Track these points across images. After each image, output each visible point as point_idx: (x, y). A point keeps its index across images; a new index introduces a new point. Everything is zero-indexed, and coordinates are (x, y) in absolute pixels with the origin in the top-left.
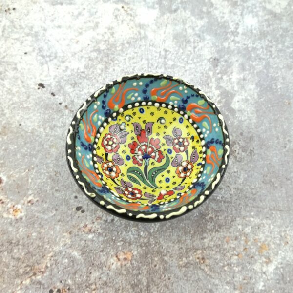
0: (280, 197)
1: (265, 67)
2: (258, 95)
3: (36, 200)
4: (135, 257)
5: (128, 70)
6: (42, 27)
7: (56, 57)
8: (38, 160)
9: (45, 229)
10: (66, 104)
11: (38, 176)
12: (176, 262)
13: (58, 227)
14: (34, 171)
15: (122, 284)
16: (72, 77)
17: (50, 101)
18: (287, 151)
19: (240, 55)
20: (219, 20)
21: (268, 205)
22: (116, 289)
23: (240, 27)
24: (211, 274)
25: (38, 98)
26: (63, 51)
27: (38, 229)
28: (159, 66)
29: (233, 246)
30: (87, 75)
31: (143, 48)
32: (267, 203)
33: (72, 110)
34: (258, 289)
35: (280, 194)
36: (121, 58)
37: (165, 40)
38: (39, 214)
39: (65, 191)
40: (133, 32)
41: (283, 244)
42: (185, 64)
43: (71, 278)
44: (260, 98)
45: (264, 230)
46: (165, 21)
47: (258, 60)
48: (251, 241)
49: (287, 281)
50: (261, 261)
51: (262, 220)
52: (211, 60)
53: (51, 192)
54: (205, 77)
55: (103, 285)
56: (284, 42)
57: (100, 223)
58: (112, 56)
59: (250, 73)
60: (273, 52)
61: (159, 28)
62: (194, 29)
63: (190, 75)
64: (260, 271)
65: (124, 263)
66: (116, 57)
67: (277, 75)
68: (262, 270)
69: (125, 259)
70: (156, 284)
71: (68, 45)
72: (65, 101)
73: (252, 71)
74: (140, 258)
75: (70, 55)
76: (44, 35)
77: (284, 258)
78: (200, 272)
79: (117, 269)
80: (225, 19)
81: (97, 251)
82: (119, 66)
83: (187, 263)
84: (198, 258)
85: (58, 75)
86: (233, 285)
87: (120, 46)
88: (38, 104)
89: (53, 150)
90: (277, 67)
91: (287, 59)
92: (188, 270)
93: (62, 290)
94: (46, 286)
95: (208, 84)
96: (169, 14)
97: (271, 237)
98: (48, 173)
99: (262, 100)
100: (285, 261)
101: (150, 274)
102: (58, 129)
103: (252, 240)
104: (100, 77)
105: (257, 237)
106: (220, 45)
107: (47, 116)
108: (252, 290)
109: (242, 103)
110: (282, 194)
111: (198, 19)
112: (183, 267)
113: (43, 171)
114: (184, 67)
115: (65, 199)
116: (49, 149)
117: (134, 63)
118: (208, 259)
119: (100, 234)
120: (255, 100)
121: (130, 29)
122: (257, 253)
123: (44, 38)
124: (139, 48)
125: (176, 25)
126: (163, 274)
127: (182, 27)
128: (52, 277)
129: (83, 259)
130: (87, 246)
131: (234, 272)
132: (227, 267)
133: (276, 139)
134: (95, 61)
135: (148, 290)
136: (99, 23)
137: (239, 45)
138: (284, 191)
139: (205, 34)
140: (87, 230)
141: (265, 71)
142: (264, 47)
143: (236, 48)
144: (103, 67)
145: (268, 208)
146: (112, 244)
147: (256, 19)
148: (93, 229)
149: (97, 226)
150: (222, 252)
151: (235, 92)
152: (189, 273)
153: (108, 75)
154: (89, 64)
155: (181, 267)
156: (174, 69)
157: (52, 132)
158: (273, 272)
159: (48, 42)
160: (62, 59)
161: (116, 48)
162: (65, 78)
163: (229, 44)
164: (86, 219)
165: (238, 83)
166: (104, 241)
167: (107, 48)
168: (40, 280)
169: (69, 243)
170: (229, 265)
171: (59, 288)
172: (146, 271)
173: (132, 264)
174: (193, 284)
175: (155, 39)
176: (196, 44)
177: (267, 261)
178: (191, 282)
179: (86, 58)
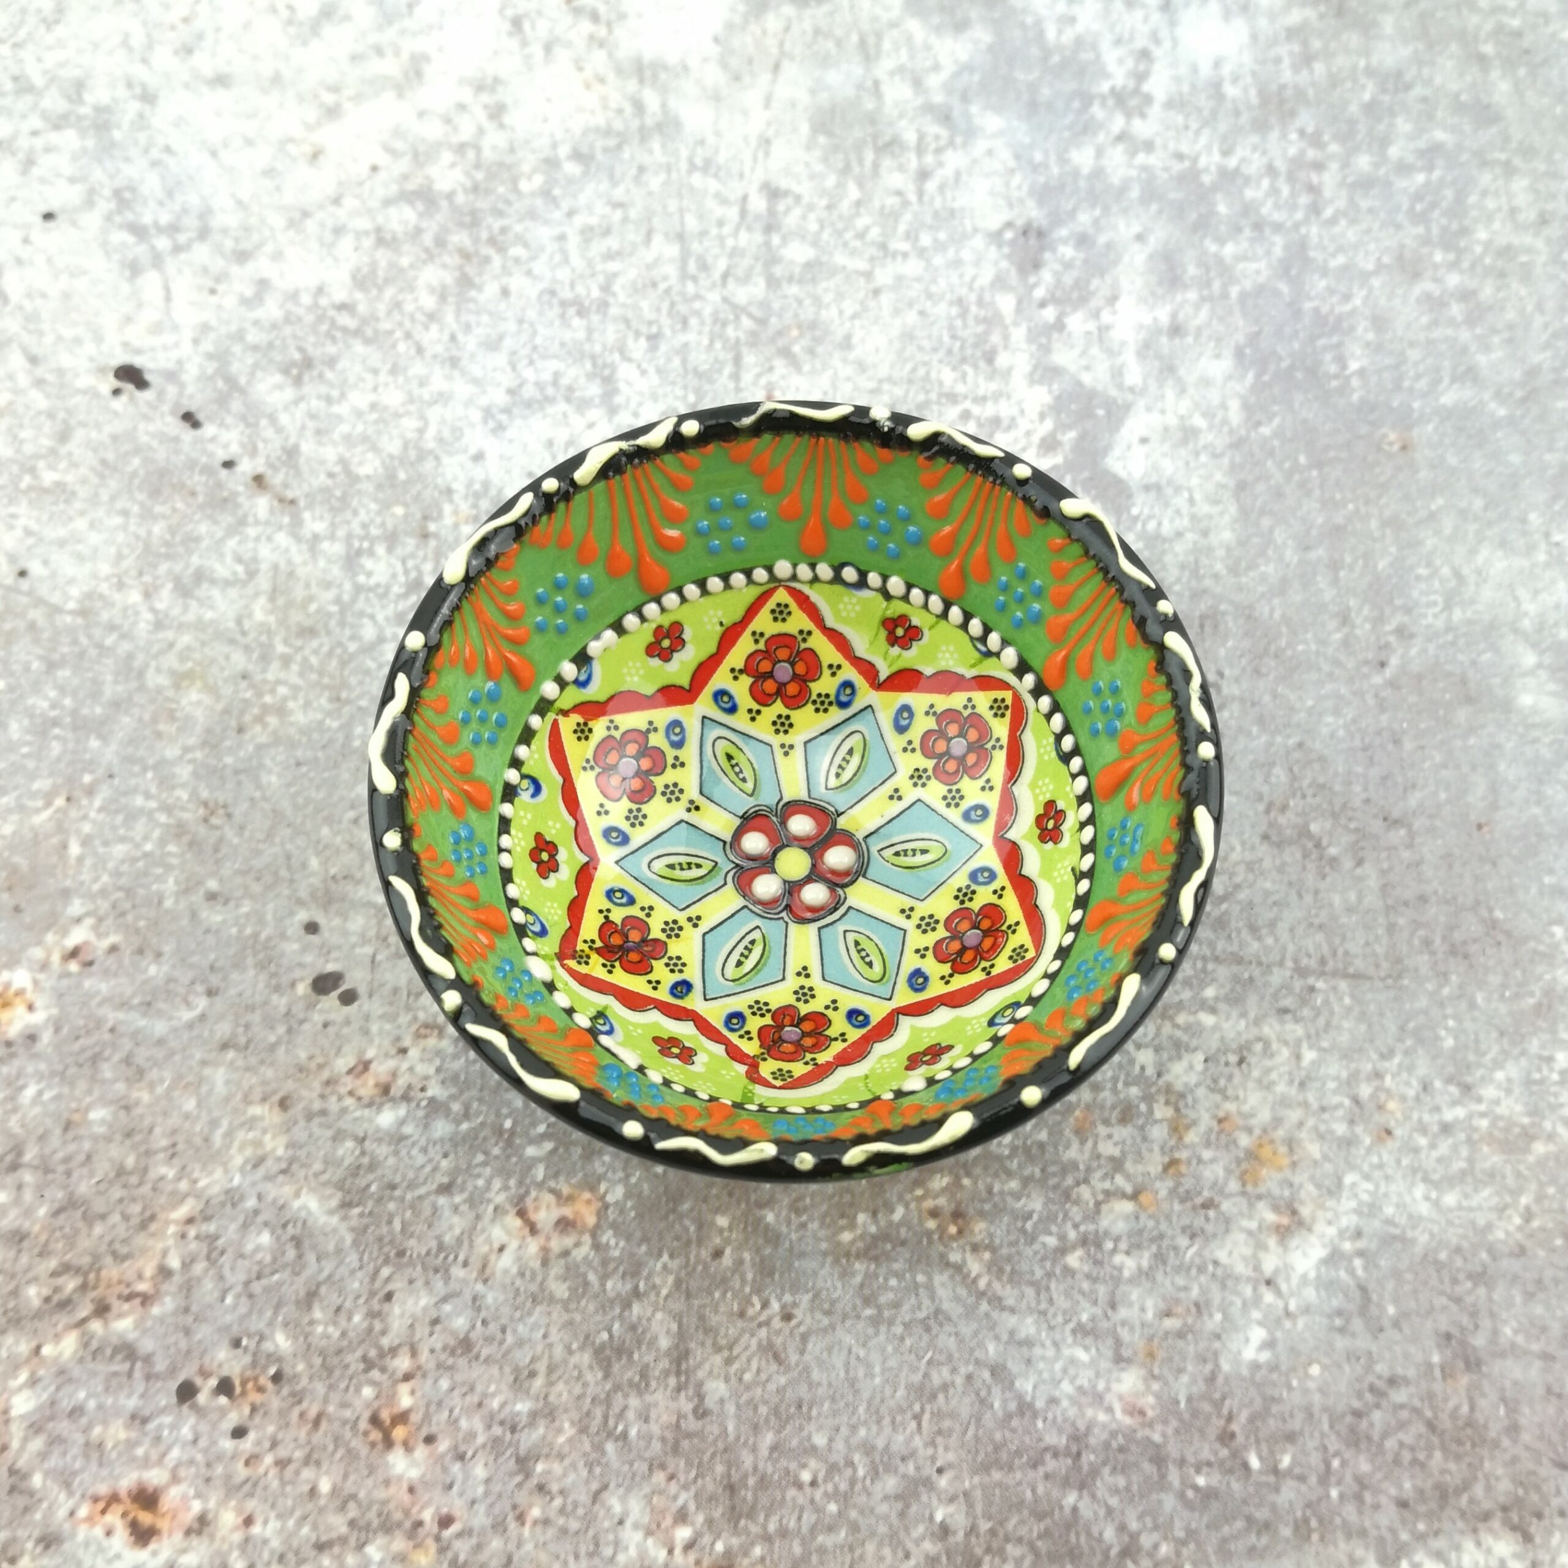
0: (1350, 910)
1: (1284, 269)
2: (1246, 407)
3: (106, 943)
4: (612, 1214)
5: (580, 290)
6: (130, 85)
7: (203, 234)
8: (113, 747)
9: (152, 1086)
10: (259, 465)
11: (114, 828)
12: (822, 1233)
13: (219, 1077)
14: (98, 803)
15: (550, 1346)
16: (288, 331)
17: (177, 452)
18: (1393, 684)
19: (1154, 207)
20: (1051, 34)
21: (1291, 948)
22: (517, 1370)
23: (1157, 67)
24: (997, 1286)
25: (115, 438)
26: (239, 203)
27: (120, 1087)
28: (740, 272)
29: (1108, 1149)
30: (364, 321)
31: (655, 182)
32: (1285, 937)
33: (290, 494)
34: (1237, 1361)
35: (1352, 896)
36: (542, 234)
37: (768, 142)
38: (121, 1016)
39: (252, 897)
40: (604, 100)
41: (1367, 1141)
42: (872, 259)
43: (286, 1325)
44: (1259, 424)
45: (1268, 1071)
46: (771, 43)
47: (1247, 232)
48: (1202, 1128)
49: (1386, 1323)
50: (1253, 1225)
51: (1257, 1022)
52: (1009, 235)
53: (183, 905)
54: (978, 321)
55: (453, 1353)
56: (1384, 142)
57: (438, 1053)
58: (497, 224)
59: (1203, 299)
60: (1327, 193)
61: (737, 78)
62: (917, 83)
63: (897, 312)
64: (1250, 1273)
65: (557, 1244)
66: (518, 228)
67: (1347, 308)
68: (1257, 1268)
69: (564, 1225)
70: (723, 1342)
71: (269, 173)
72: (253, 452)
73: (1217, 285)
74: (640, 1216)
75: (277, 221)
76: (141, 122)
77: (1371, 1209)
78: (940, 1279)
79: (522, 1274)
80: (1079, 28)
81: (422, 1191)
82: (529, 273)
83: (874, 1238)
84: (934, 1213)
85: (213, 322)
86: (1110, 1342)
87: (535, 170)
88: (115, 469)
89: (193, 699)
90: (1345, 269)
91: (1398, 227)
92: (882, 1271)
93: (244, 1383)
94: (160, 1366)
95: (990, 358)
96: (788, 10)
97: (1305, 1104)
98: (168, 809)
99: (1265, 431)
100: (1376, 1223)
101: (689, 1295)
102: (216, 593)
103: (1206, 1121)
104: (434, 328)
105: (1230, 1107)
106: (1053, 159)
107: (158, 529)
108: (1209, 1367)
109: (1166, 447)
110: (1360, 898)
111: (938, 30)
112: (858, 1256)
113: (139, 801)
114: (868, 275)
115: (256, 935)
116: (170, 693)
117: (610, 256)
118: (982, 1214)
119: (435, 1107)
120: (1231, 432)
121: (588, 86)
122: (1233, 1186)
123: (142, 137)
124: (637, 179)
125: (825, 61)
126: (758, 1290)
127: (858, 71)
128: (190, 1319)
129: (352, 1230)
130: (372, 1167)
131: (1117, 1280)
132: (1079, 1253)
133: (1333, 624)
134: (406, 247)
135: (678, 1373)
136: (425, 58)
137: (1154, 160)
138: (1373, 882)
139: (974, 109)
140: (367, 1087)
141: (1284, 288)
142: (1281, 165)
143: (1134, 173)
144: (448, 277)
145: (1289, 964)
146: (496, 1151)
147: (1240, 29)
148: (401, 1082)
149: (422, 1069)
150: (1052, 1182)
151: (1130, 397)
152: (885, 1288)
153: (472, 318)
154: (374, 265)
155: (847, 1255)
156: (814, 281)
157: (186, 609)
158: (1312, 1275)
159: (165, 157)
160: (237, 240)
161: (515, 181)
162: (253, 336)
163: (1100, 153)
164: (365, 1032)
165: (1145, 349)
166: (455, 1142)
167: (469, 184)
168: (132, 1336)
169: (280, 1152)
170: (1091, 1242)
171: (225, 1372)
172: (671, 1279)
173: (596, 1246)
174: (908, 1342)
175: (718, 134)
176: (929, 159)
177: (1285, 1221)
178: (898, 1329)
179: (359, 235)
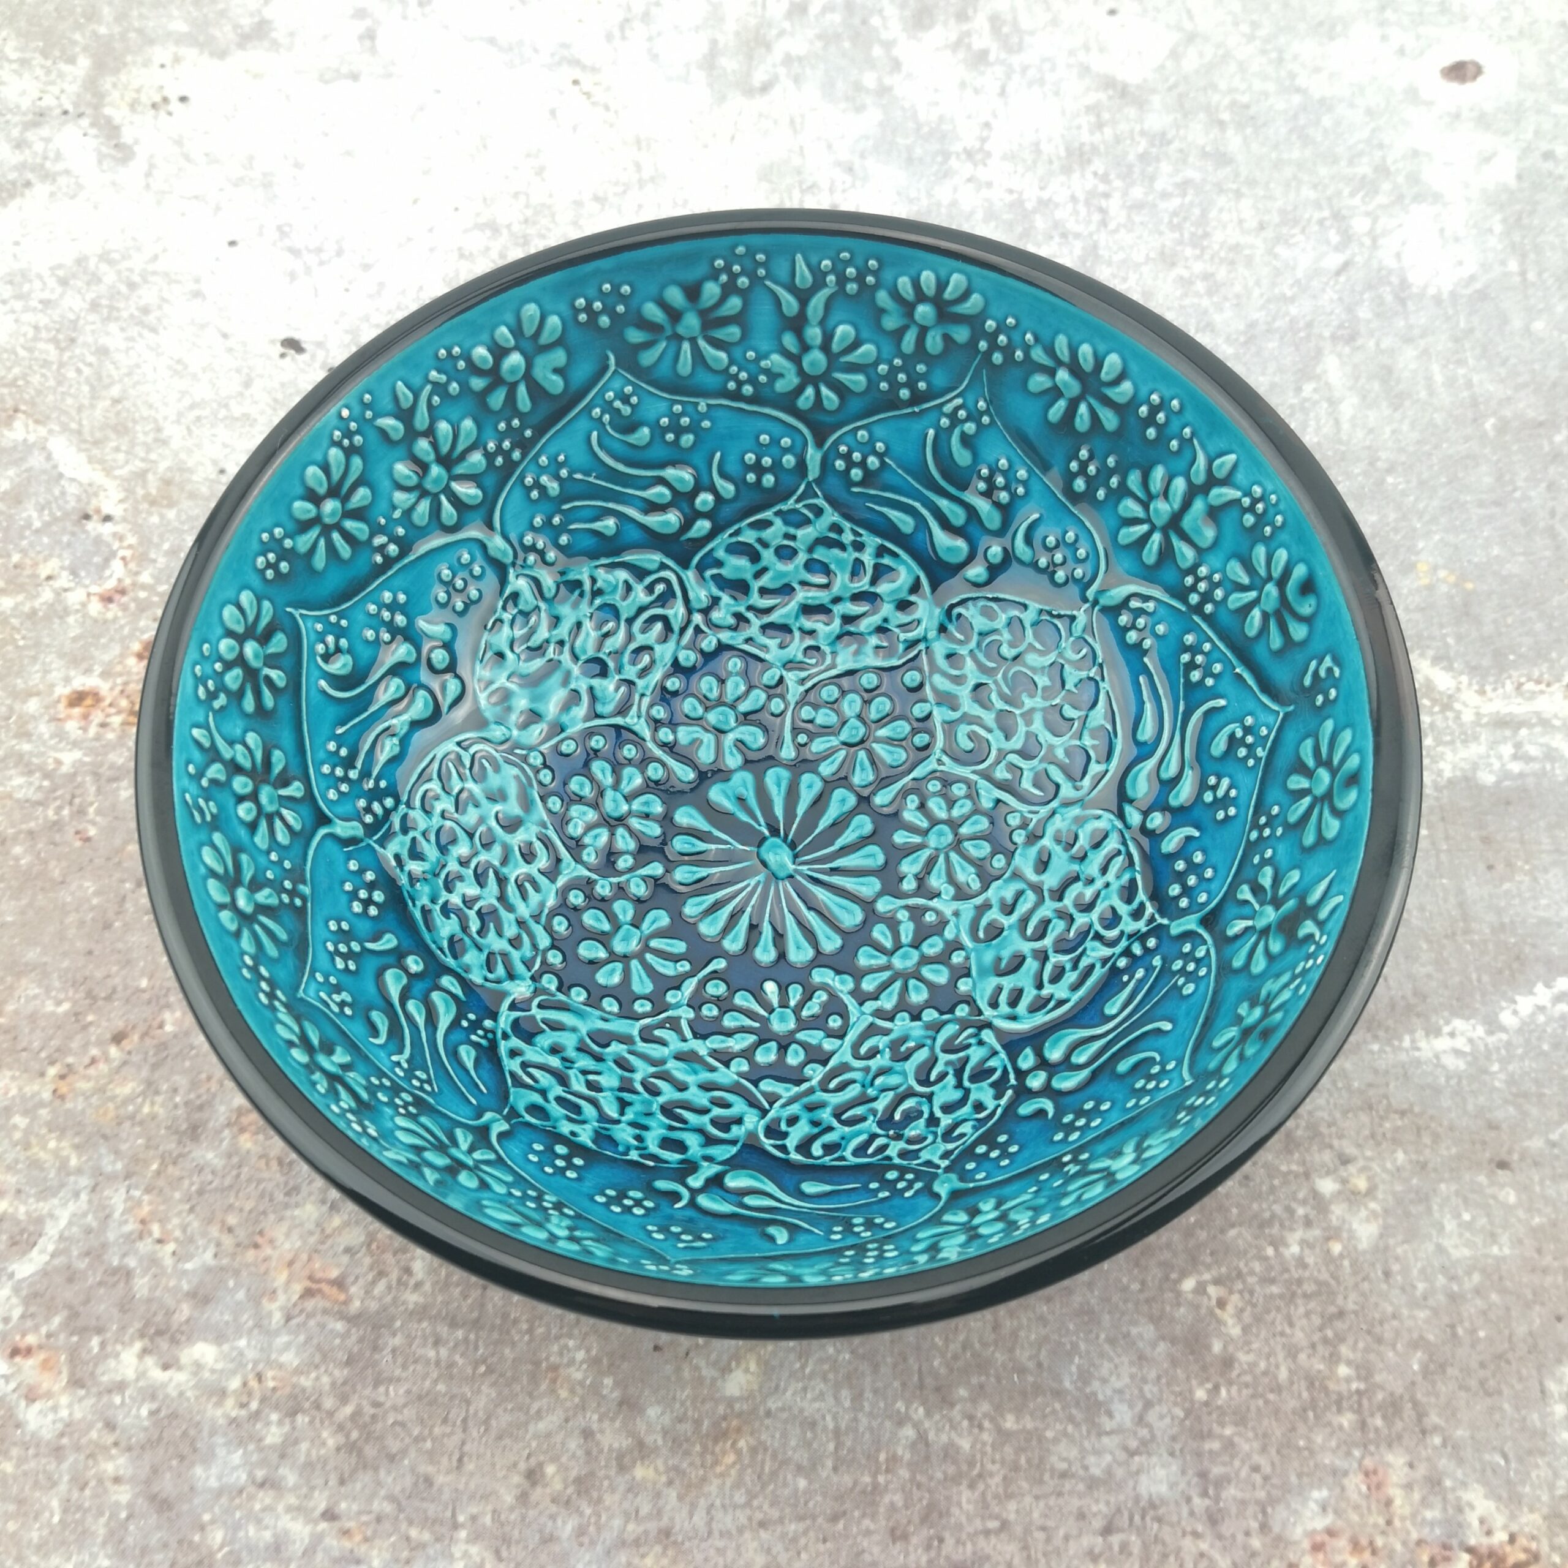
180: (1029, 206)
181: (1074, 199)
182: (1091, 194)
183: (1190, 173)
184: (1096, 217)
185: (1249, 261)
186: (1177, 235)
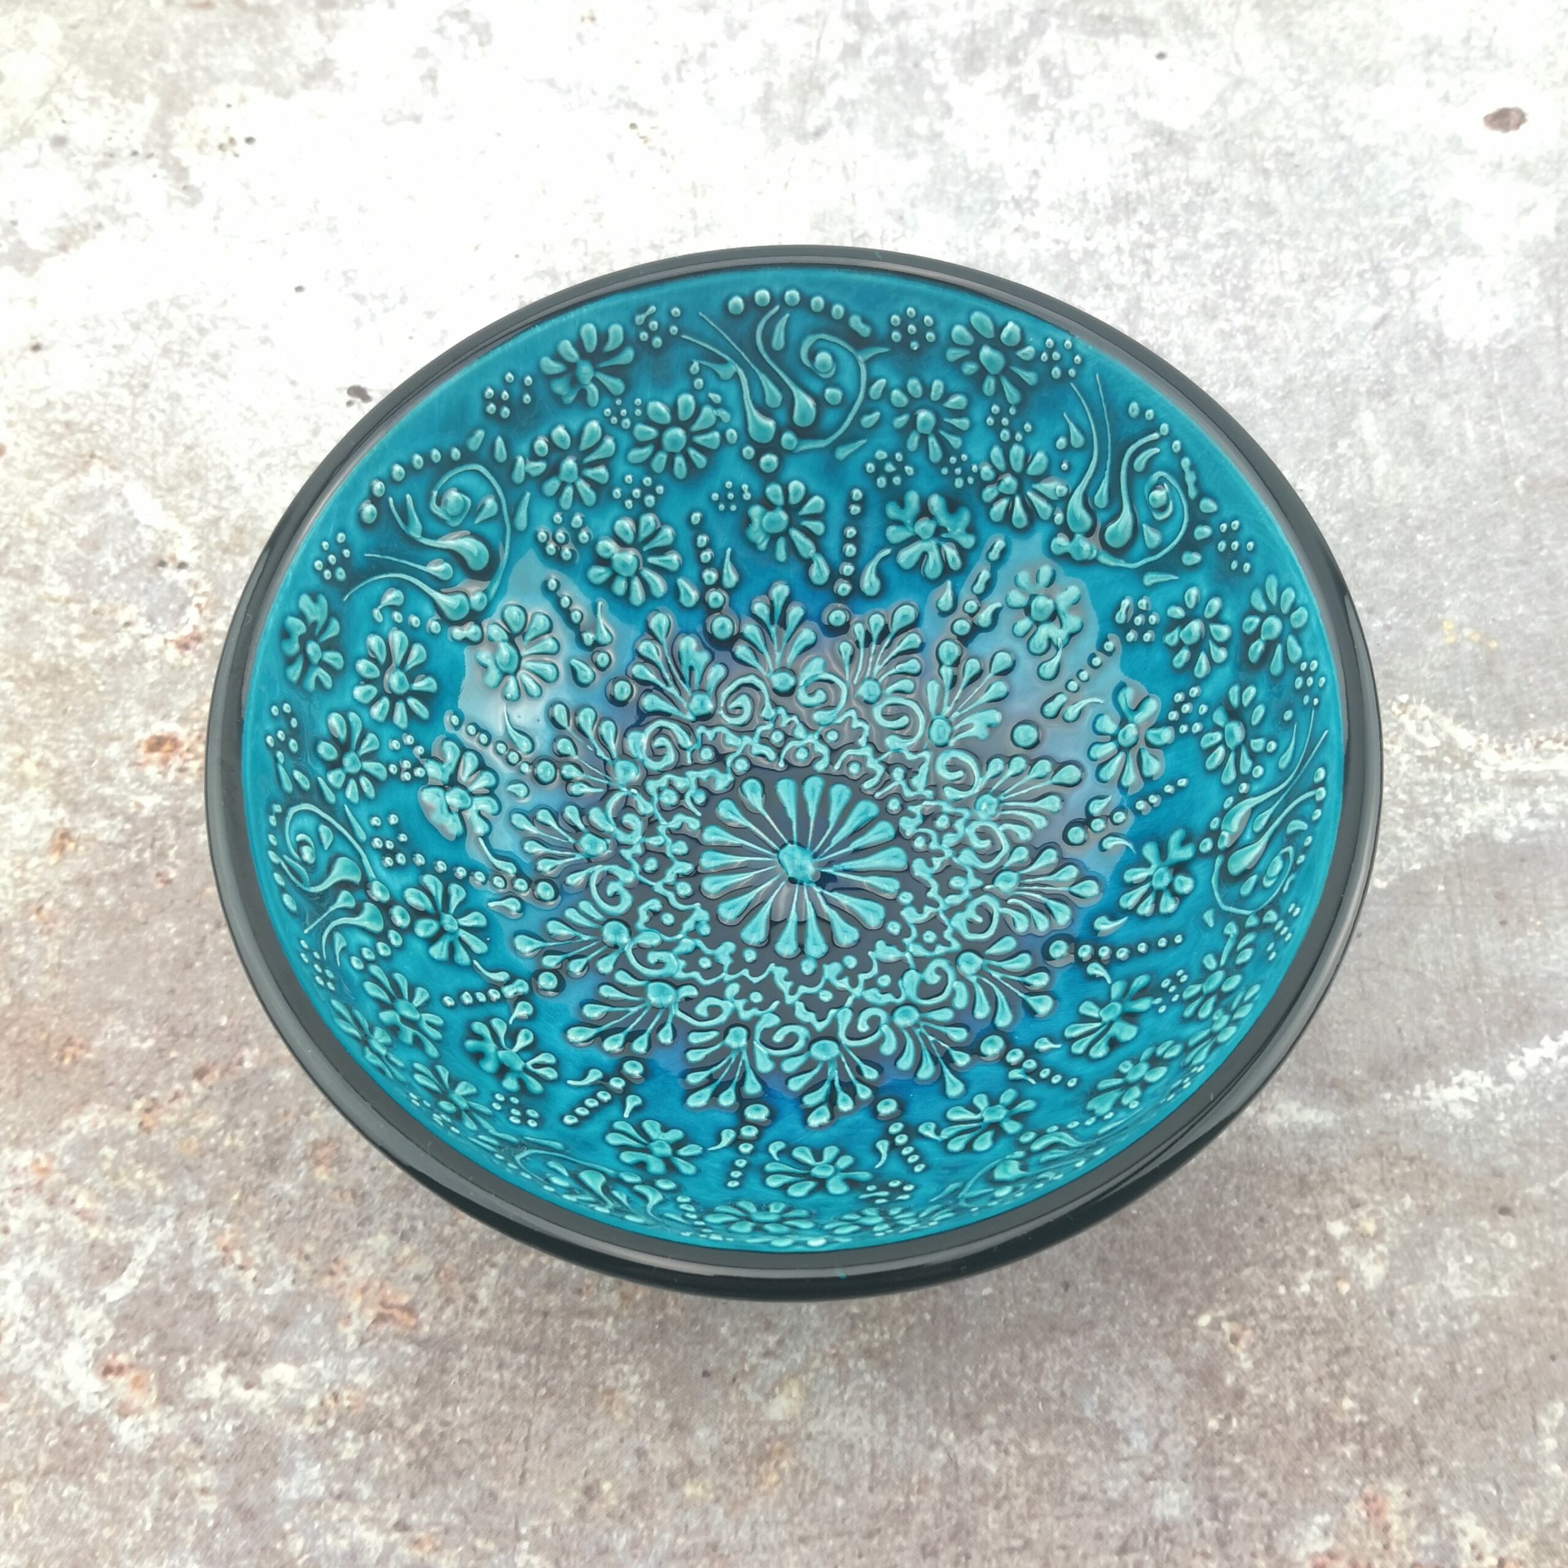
180: (1075, 256)
181: (1119, 249)
182: (1137, 245)
183: (1233, 224)
184: (1141, 268)
185: (1289, 316)
186: (1219, 287)
